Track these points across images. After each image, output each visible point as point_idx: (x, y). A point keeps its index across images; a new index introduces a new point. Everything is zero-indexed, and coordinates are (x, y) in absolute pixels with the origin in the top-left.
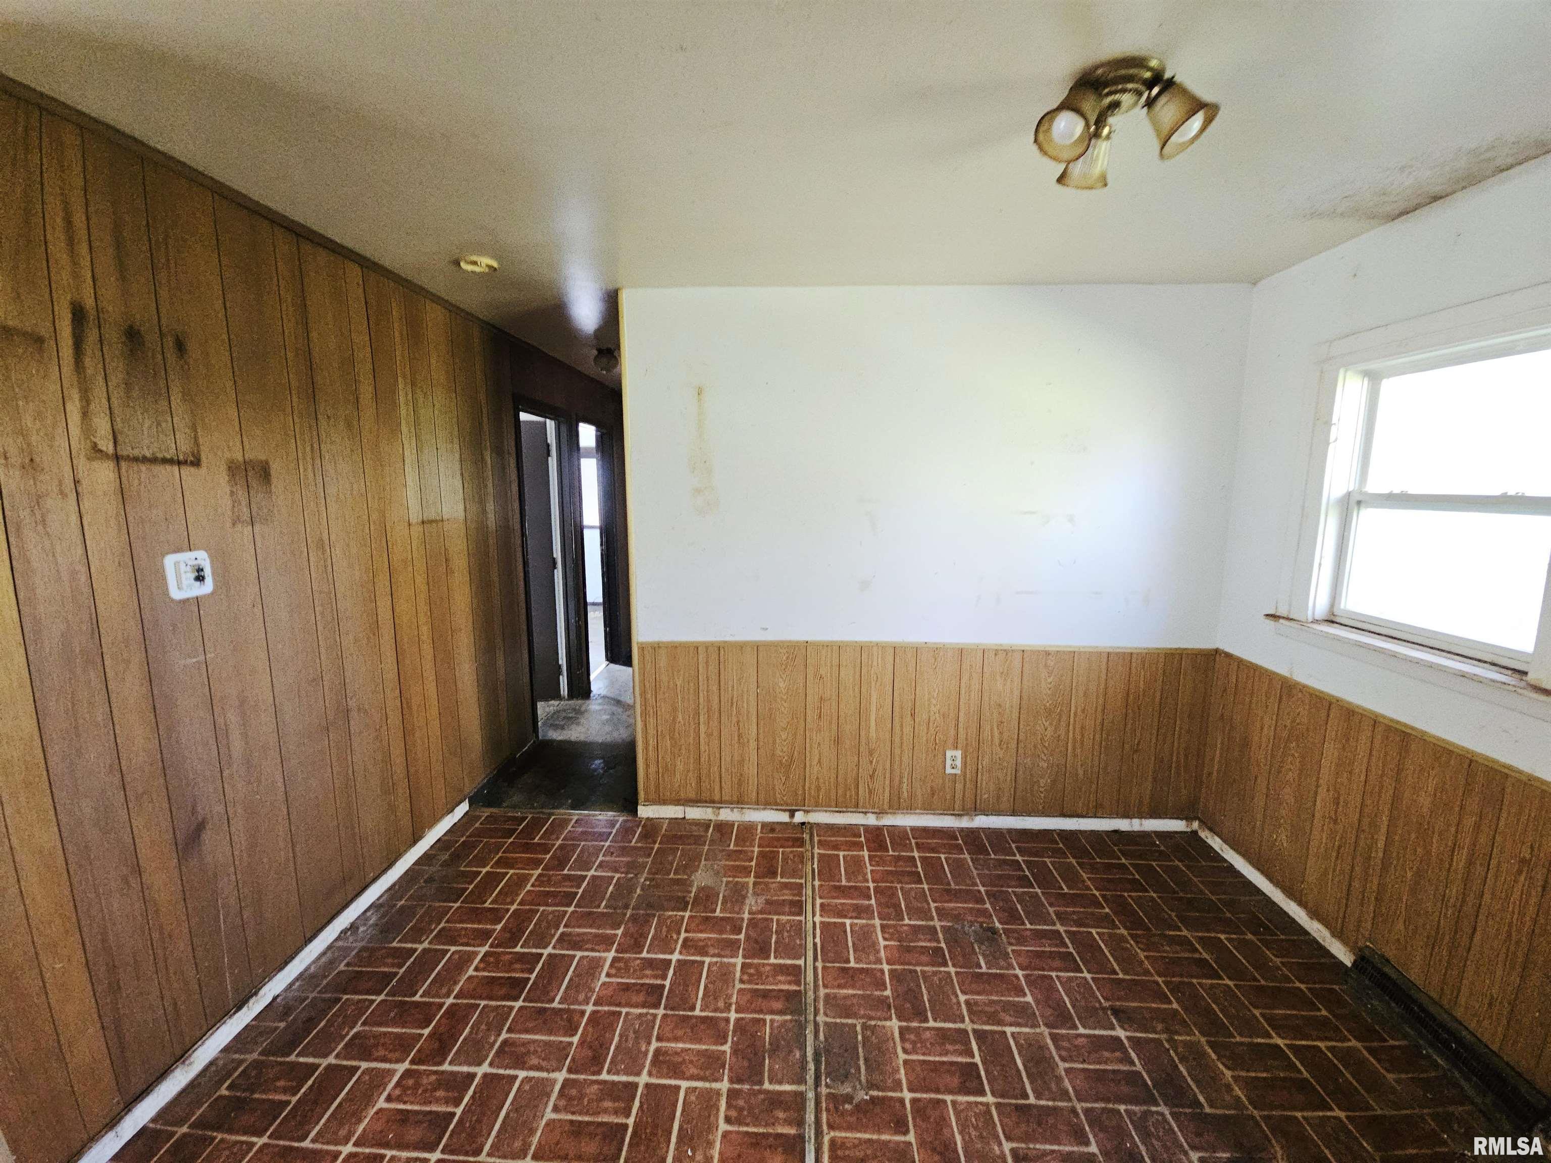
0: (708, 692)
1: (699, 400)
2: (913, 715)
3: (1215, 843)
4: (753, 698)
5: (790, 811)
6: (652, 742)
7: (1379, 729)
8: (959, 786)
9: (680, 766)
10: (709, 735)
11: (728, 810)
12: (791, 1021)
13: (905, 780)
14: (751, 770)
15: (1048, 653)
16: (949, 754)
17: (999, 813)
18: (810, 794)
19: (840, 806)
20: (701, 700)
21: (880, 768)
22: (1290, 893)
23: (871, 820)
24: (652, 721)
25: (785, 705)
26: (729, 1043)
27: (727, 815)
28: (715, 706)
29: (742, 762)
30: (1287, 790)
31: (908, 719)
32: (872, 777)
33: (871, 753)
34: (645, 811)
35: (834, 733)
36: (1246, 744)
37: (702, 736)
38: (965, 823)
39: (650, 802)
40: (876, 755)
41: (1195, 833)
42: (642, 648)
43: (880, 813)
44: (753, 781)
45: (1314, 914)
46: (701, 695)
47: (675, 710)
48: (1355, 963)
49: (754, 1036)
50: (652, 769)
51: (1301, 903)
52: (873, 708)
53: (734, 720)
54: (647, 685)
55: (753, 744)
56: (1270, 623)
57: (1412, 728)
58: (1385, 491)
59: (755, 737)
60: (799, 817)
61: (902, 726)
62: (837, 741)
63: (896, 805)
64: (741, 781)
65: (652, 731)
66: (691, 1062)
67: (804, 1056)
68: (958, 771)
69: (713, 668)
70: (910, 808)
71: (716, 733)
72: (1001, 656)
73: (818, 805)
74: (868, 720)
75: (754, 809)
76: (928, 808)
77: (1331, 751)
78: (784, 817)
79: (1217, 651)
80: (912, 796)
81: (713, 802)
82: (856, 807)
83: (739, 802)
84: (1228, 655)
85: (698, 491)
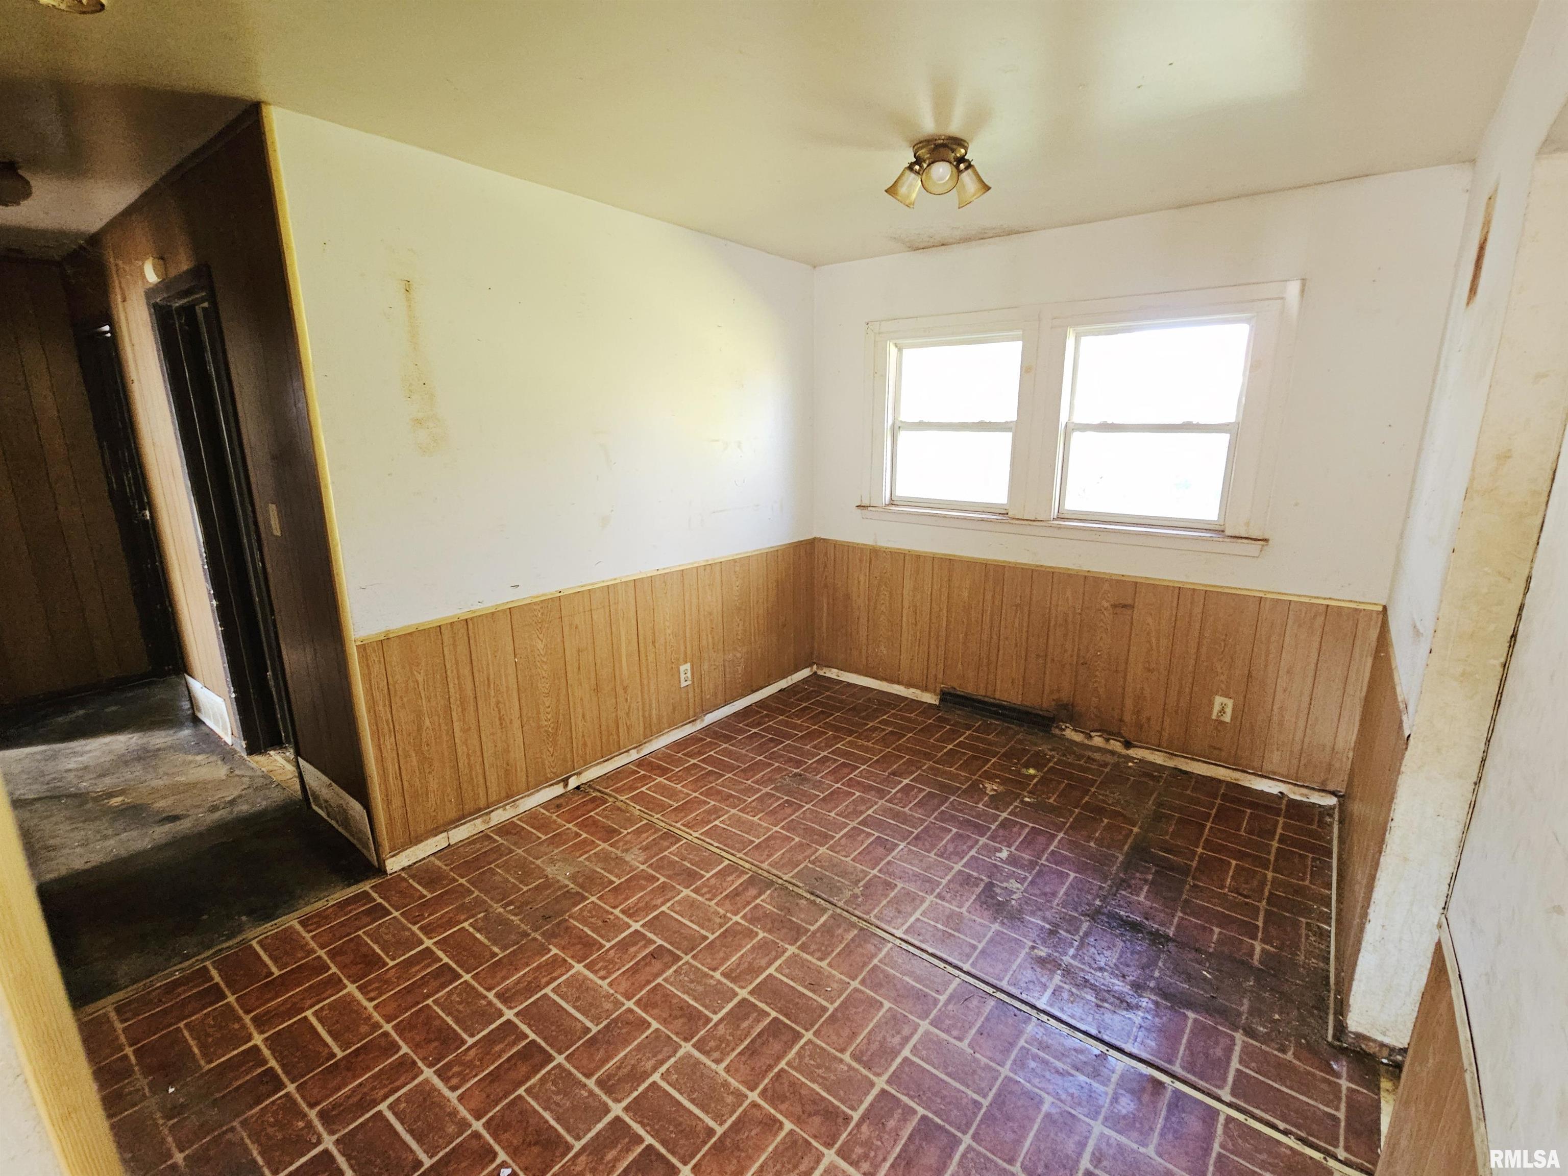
0: (458, 678)
1: (408, 300)
2: (653, 642)
3: (832, 673)
4: (511, 670)
5: (563, 780)
6: (392, 769)
7: (936, 561)
8: (691, 695)
9: (433, 785)
10: (466, 731)
11: (500, 811)
12: (773, 891)
13: (654, 706)
14: (517, 754)
15: (735, 561)
16: (682, 668)
17: (718, 707)
18: (578, 754)
19: (606, 756)
20: (452, 690)
21: (634, 705)
22: (891, 681)
23: (634, 755)
24: (389, 743)
25: (545, 667)
26: (759, 931)
27: (499, 816)
28: (470, 693)
29: (507, 751)
30: (883, 617)
31: (651, 646)
32: (628, 714)
33: (625, 689)
34: (394, 865)
35: (593, 681)
36: (848, 597)
37: (458, 733)
38: (699, 725)
39: (397, 849)
40: (629, 691)
41: (815, 673)
42: (362, 648)
43: (639, 746)
44: (521, 764)
45: (909, 685)
46: (451, 685)
47: (419, 715)
48: (941, 700)
49: (766, 915)
50: (397, 802)
51: (899, 683)
52: (624, 645)
53: (493, 700)
54: (376, 694)
55: (517, 724)
56: (859, 511)
57: (955, 556)
58: (917, 420)
59: (518, 715)
60: (573, 783)
61: (646, 652)
62: (597, 689)
63: (651, 732)
64: (508, 771)
65: (389, 755)
66: (754, 959)
67: (807, 899)
68: (689, 683)
69: (462, 648)
70: (660, 732)
71: (474, 727)
72: (708, 568)
73: (587, 763)
74: (620, 655)
75: (528, 796)
76: (673, 725)
77: (908, 584)
78: (558, 790)
79: (814, 539)
80: (660, 718)
81: (480, 810)
82: (620, 750)
83: (510, 796)
84: (825, 540)
85: (418, 422)
